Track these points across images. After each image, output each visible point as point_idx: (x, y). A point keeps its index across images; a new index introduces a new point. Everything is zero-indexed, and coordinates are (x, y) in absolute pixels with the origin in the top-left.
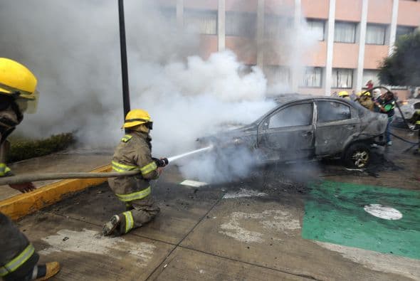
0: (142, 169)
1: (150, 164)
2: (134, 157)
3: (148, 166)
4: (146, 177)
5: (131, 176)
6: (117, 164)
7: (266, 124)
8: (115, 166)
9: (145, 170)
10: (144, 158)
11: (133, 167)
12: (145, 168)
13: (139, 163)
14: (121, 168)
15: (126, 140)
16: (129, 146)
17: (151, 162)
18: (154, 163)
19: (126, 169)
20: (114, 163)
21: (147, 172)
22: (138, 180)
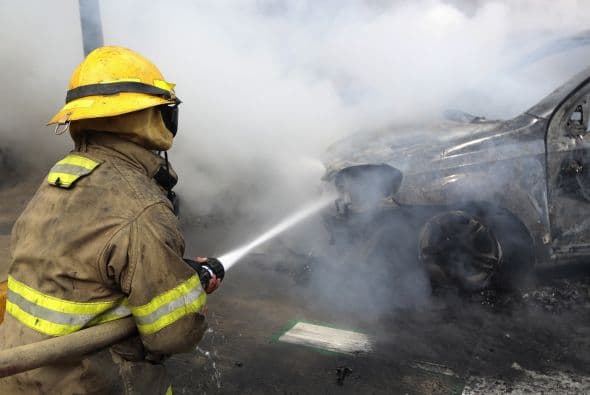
0: (141, 312)
1: (183, 288)
2: (110, 253)
3: (168, 297)
4: (160, 345)
5: (96, 350)
6: (30, 294)
7: (576, 116)
8: (21, 301)
9: (156, 315)
10: (156, 257)
11: (100, 306)
12: (156, 304)
13: (134, 282)
14: (43, 313)
15: (67, 180)
16: (85, 203)
17: (186, 277)
18: (195, 280)
19: (71, 320)
20: (14, 286)
21: (165, 321)
22: (128, 366)
